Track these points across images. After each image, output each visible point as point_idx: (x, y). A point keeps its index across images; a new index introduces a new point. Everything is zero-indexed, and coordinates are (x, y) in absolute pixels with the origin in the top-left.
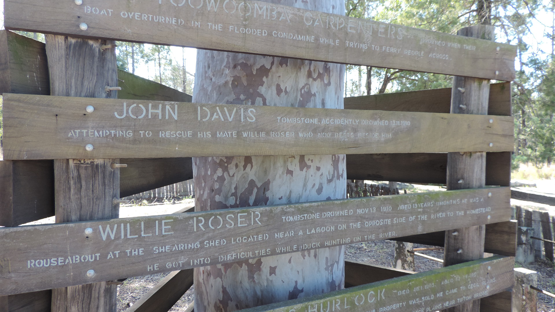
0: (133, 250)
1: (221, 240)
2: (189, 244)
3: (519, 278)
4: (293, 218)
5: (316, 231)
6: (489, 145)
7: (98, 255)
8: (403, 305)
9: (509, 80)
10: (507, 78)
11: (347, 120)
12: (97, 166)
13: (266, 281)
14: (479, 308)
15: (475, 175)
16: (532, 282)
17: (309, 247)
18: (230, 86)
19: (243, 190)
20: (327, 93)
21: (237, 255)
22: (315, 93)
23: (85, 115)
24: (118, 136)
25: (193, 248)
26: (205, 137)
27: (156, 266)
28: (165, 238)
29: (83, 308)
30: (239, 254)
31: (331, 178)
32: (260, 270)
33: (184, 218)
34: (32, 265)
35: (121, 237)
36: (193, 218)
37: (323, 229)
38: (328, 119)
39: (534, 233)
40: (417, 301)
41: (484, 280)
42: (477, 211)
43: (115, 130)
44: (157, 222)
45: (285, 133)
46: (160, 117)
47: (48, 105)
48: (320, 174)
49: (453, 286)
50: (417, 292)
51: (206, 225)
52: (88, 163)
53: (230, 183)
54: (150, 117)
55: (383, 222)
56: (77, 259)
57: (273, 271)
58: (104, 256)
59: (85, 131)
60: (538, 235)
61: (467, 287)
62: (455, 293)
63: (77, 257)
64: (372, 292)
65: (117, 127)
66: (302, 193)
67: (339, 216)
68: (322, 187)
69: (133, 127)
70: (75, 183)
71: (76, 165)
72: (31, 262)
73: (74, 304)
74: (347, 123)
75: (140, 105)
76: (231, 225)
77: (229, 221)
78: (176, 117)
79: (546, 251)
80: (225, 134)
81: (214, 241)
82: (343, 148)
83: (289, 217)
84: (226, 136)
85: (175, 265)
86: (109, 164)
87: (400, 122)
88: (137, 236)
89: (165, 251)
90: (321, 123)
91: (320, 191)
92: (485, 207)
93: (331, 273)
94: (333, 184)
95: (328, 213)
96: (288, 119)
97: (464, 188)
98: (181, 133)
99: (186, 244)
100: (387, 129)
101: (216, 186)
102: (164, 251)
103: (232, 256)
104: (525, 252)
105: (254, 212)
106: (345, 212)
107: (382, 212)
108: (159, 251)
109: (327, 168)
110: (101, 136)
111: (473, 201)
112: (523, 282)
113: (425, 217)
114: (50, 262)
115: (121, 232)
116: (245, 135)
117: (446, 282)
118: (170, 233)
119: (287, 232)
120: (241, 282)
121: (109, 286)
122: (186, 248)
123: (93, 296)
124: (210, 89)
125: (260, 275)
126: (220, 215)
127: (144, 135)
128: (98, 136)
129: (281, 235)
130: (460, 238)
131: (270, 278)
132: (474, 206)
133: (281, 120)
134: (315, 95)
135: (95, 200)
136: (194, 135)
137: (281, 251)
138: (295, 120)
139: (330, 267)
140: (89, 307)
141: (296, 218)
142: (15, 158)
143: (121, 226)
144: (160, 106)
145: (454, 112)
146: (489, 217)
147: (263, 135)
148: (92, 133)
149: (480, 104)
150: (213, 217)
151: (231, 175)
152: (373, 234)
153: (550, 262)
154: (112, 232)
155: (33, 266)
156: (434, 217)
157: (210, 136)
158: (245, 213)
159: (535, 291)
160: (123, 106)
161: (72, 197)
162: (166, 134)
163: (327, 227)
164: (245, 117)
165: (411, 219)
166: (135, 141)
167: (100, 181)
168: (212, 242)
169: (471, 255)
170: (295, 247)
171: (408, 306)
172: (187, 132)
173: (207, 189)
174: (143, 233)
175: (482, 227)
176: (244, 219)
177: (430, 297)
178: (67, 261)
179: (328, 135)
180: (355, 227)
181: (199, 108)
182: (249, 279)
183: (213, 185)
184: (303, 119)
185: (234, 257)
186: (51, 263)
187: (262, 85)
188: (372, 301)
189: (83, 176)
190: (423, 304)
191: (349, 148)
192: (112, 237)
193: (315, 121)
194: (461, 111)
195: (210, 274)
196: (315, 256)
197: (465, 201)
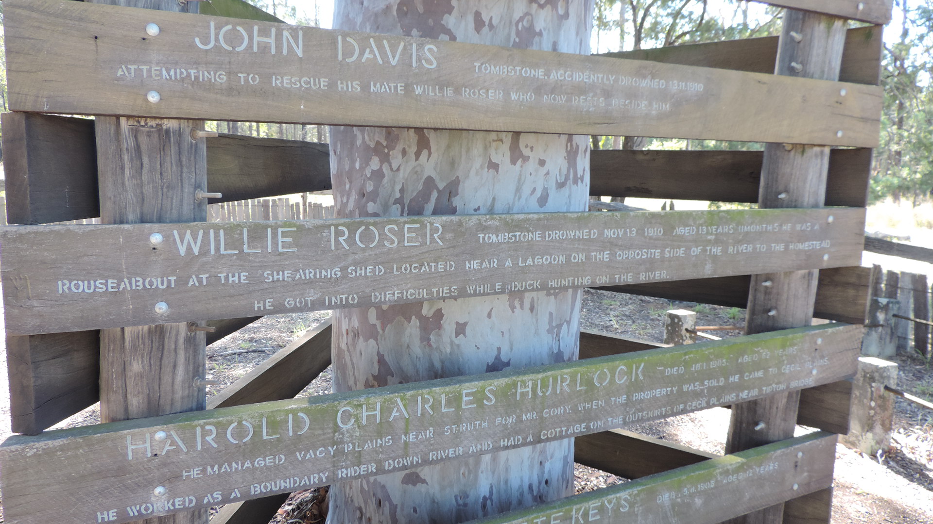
0: (230, 275)
1: (375, 267)
2: (323, 271)
3: (868, 373)
4: (497, 237)
5: (534, 262)
6: (837, 133)
7: (173, 279)
8: (672, 391)
9: (880, 21)
10: (877, 17)
11: (594, 75)
12: (167, 131)
13: (449, 346)
14: (798, 405)
15: (808, 185)
16: (889, 380)
17: (522, 287)
18: (395, 13)
19: (415, 194)
20: (562, 32)
21: (402, 293)
22: (541, 30)
23: (144, 39)
24: (201, 80)
25: (329, 276)
26: (350, 90)
27: (269, 302)
28: (282, 257)
29: (150, 366)
30: (405, 291)
31: (563, 180)
32: (439, 327)
33: (314, 227)
34: (66, 288)
35: (210, 252)
36: (329, 226)
37: (547, 259)
38: (562, 72)
39: (899, 308)
40: (697, 386)
41: (809, 361)
42: (805, 246)
43: (197, 68)
44: (269, 230)
45: (487, 91)
46: (273, 51)
47: (81, 19)
48: (545, 172)
49: (757, 366)
50: (696, 372)
51: (351, 240)
52: (152, 127)
53: (393, 183)
54: (255, 49)
55: (647, 254)
56: (138, 283)
57: (461, 329)
58: (182, 282)
59: (145, 68)
60: (905, 312)
61: (779, 369)
62: (760, 378)
63: (139, 281)
64: (623, 367)
65: (199, 64)
66: (514, 202)
67: (574, 239)
68: (548, 195)
69: (228, 66)
70: (132, 160)
71: (132, 129)
72: (64, 284)
73: (136, 358)
74: (593, 81)
75: (239, 28)
76: (393, 242)
77: (390, 235)
78: (300, 53)
79: (917, 340)
80: (385, 88)
81: (363, 268)
82: (585, 123)
83: (490, 235)
84: (386, 91)
85: (301, 302)
86: (188, 130)
87: (686, 85)
88: (237, 252)
89: (283, 280)
90: (549, 77)
91: (543, 200)
92: (821, 239)
93: (557, 339)
94: (565, 191)
95: (556, 234)
96: (493, 67)
97: (787, 207)
98: (308, 80)
99: (318, 270)
100: (663, 95)
101: (370, 187)
102: (281, 279)
103: (394, 294)
104: (881, 338)
105: (431, 224)
106: (584, 234)
107: (645, 237)
108: (273, 278)
109: (557, 162)
110: (173, 78)
111: (801, 227)
112: (873, 379)
113: (717, 250)
114: (95, 285)
115: (209, 243)
116: (418, 90)
117: (746, 358)
118: (290, 250)
119: (486, 261)
120: (408, 346)
121: (193, 334)
122: (318, 276)
123: (166, 347)
124: (359, 20)
125: (440, 335)
126: (375, 224)
127: (246, 81)
128: (168, 77)
129: (475, 265)
130: (774, 291)
131: (457, 341)
132: (802, 237)
133: (480, 67)
134: (540, 34)
135: (165, 190)
136: (332, 85)
137: (475, 290)
138: (505, 70)
139: (555, 329)
140: (161, 365)
141: (501, 238)
142: (29, 108)
143: (209, 233)
144: (273, 31)
145: (781, 73)
146: (826, 257)
147: (449, 92)
148: (158, 73)
149: (827, 62)
150: (363, 228)
151: (395, 168)
152: (630, 272)
153: (920, 356)
154: (195, 243)
155: (67, 290)
156: (733, 251)
157: (359, 89)
158: (417, 223)
159: (892, 394)
160: (209, 27)
161: (127, 183)
162: (283, 81)
163: (553, 256)
164: (419, 60)
165: (694, 252)
166: (231, 90)
167: (173, 158)
168: (361, 270)
169: (791, 319)
170: (498, 286)
171: (681, 392)
172: (319, 80)
173: (353, 193)
174: (246, 246)
175: (812, 275)
176: (414, 235)
177: (718, 382)
178: (122, 286)
179: (561, 100)
180: (600, 259)
181: (340, 38)
182: (422, 342)
183: (364, 185)
184: (518, 68)
185: (396, 295)
186: (96, 287)
187: (450, 13)
188: (621, 381)
189: (144, 147)
190: (706, 391)
191: (595, 123)
192: (196, 251)
193: (540, 73)
194: (792, 72)
195: (358, 334)
196: (532, 309)
197: (787, 227)
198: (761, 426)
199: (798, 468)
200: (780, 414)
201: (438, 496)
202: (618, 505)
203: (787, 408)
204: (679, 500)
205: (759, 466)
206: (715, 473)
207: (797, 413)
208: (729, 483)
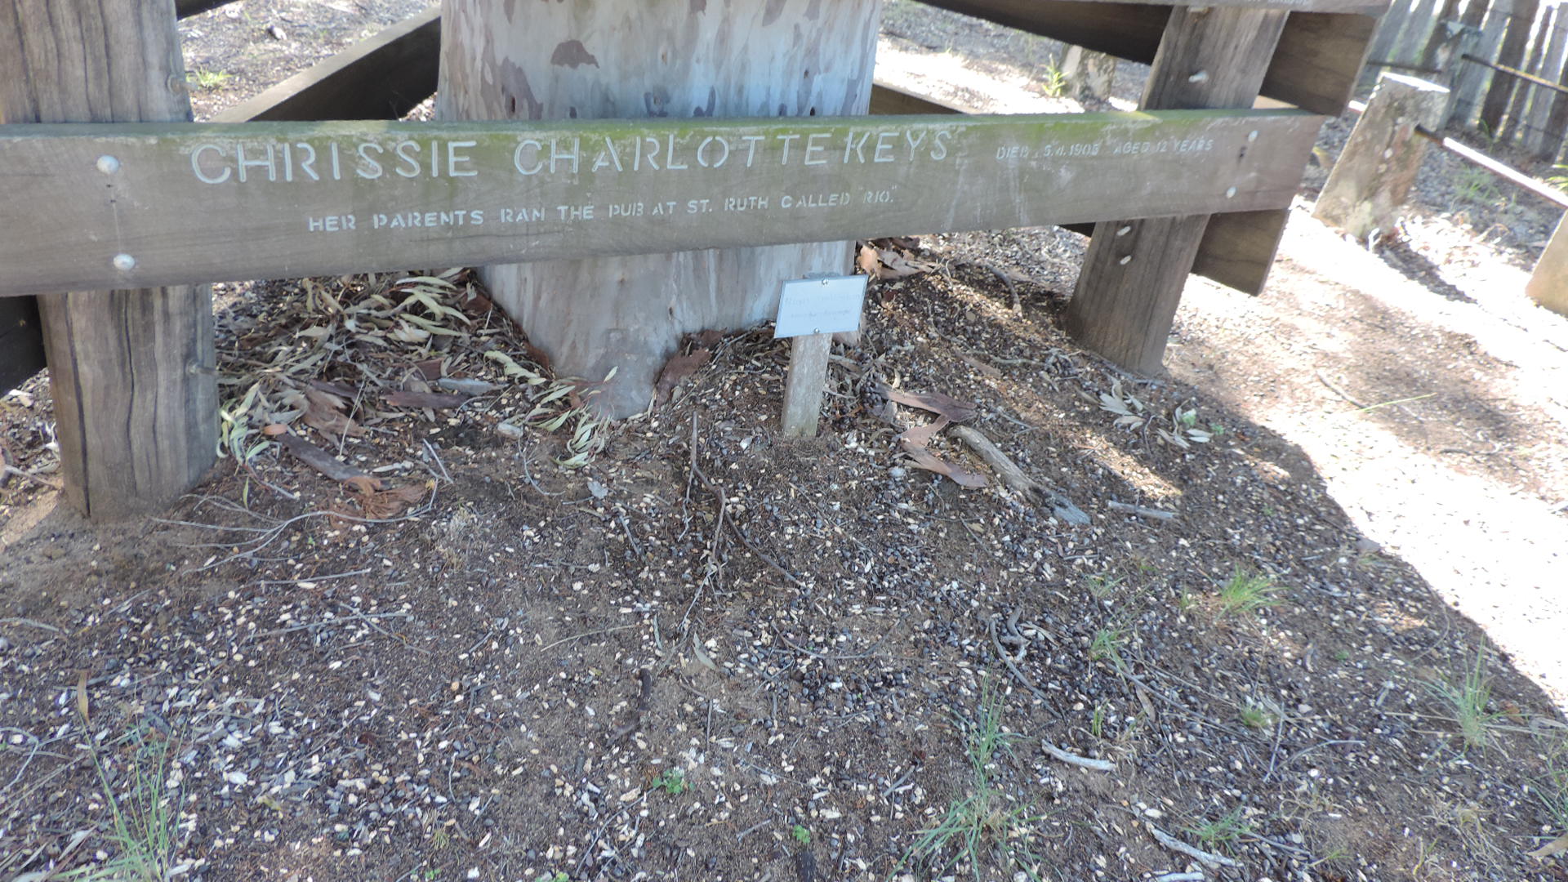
16: (1427, 117)
39: (1477, 45)
60: (1486, 52)
112: (1401, 110)
159: (1425, 140)
198: (1200, 78)
199: (1244, 160)
200: (1239, 58)
201: (615, 91)
202: (928, 147)
203: (1253, 49)
204: (1033, 164)
205: (1182, 139)
206: (1104, 129)
207: (1267, 65)
208: (1122, 156)
